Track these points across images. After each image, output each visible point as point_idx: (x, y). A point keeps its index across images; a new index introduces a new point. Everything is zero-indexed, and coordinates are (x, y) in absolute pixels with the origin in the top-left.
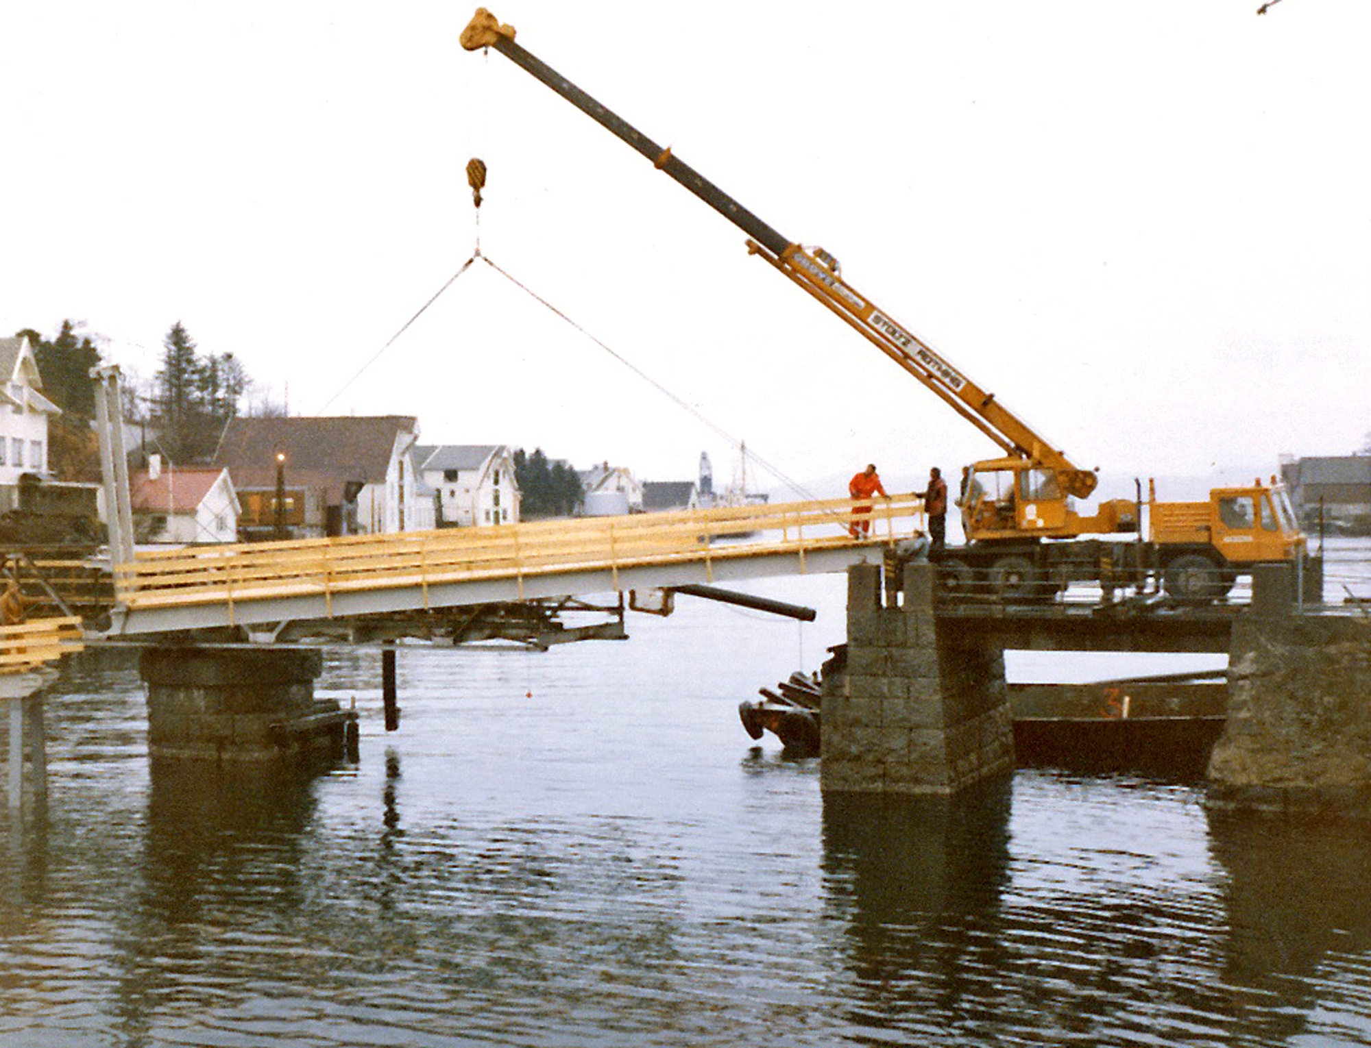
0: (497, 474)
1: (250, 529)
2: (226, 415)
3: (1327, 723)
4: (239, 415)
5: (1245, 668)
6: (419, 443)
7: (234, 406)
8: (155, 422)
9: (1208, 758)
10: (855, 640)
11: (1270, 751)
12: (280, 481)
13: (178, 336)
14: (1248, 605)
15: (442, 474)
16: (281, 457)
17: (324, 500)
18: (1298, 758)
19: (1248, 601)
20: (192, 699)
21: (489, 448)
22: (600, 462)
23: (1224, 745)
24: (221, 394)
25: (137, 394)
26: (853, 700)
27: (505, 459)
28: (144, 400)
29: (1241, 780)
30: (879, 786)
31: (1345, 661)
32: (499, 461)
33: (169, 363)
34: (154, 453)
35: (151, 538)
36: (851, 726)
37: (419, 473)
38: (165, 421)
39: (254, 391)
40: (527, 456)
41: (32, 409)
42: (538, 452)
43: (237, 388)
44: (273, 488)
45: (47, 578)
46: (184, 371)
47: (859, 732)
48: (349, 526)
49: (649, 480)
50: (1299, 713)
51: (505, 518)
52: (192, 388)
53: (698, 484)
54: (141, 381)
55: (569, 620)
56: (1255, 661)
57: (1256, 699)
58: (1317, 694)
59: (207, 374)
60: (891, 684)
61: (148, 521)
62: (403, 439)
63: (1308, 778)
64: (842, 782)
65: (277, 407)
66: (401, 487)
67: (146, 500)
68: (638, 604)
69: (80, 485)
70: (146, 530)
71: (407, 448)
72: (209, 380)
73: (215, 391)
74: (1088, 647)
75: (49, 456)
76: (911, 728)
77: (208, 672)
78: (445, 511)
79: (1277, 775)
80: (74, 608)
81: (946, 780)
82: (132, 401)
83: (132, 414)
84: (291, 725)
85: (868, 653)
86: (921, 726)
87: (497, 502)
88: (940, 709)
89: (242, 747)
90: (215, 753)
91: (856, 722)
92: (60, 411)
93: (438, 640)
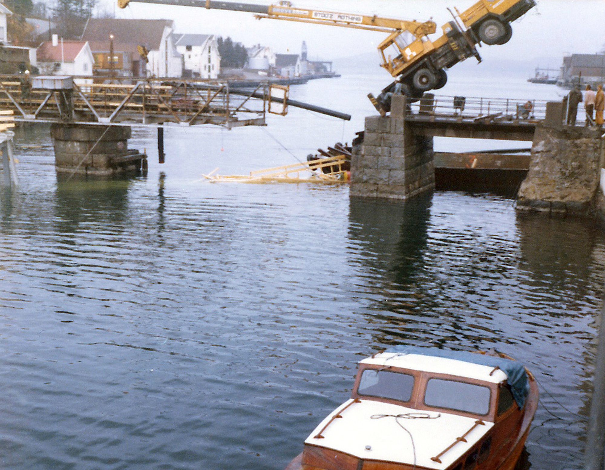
0: (210, 48)
1: (99, 70)
2: (88, 16)
3: (572, 174)
4: (93, 17)
5: (540, 148)
6: (174, 32)
7: (90, 13)
8: (55, 19)
9: (519, 187)
10: (368, 129)
11: (546, 185)
12: (112, 48)
14: (543, 120)
15: (185, 47)
17: (132, 57)
18: (558, 188)
19: (544, 118)
20: (73, 146)
21: (207, 36)
22: (256, 44)
23: (527, 181)
24: (84, 7)
25: (47, 6)
26: (365, 156)
27: (213, 41)
28: (50, 9)
29: (532, 197)
30: (375, 194)
31: (584, 147)
32: (211, 42)
34: (56, 34)
35: (54, 73)
36: (364, 168)
37: (174, 47)
38: (60, 19)
40: (224, 41)
42: (228, 39)
43: (92, 5)
44: (109, 52)
45: (8, 90)
47: (366, 170)
48: (143, 71)
49: (279, 53)
50: (561, 169)
51: (213, 69)
52: (72, 4)
53: (301, 55)
55: (241, 116)
56: (544, 145)
57: (543, 162)
58: (570, 161)
60: (382, 150)
61: (52, 65)
62: (167, 31)
63: (562, 198)
64: (358, 193)
65: (110, 14)
66: (166, 53)
67: (51, 55)
68: (272, 110)
69: (22, 48)
70: (52, 69)
71: (169, 35)
73: (82, 5)
74: (471, 136)
75: (7, 34)
76: (390, 170)
77: (80, 135)
78: (186, 64)
79: (548, 196)
80: (21, 104)
81: (404, 193)
82: (44, 9)
83: (44, 15)
84: (118, 159)
85: (373, 136)
86: (394, 169)
87: (209, 62)
88: (403, 161)
89: (96, 169)
90: (85, 171)
91: (366, 166)
92: (12, 13)
93: (182, 124)
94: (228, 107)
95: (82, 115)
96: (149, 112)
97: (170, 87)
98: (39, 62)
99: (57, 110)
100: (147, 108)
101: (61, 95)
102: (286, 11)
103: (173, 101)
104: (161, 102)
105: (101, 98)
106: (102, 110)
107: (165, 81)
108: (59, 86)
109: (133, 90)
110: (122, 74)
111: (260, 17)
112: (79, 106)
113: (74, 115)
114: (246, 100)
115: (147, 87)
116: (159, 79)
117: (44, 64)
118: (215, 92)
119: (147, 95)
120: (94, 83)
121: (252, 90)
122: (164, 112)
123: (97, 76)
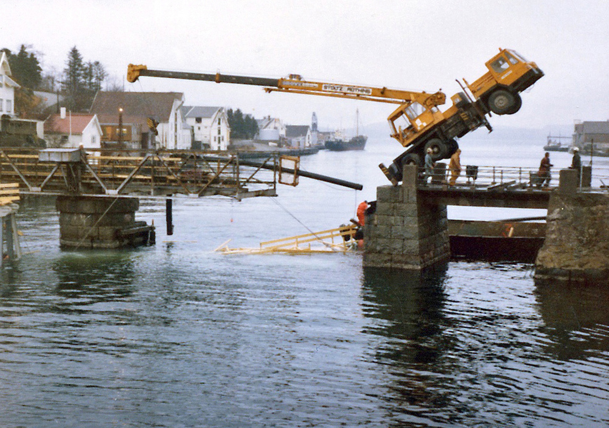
0: (219, 119)
1: (107, 142)
2: (97, 89)
3: (589, 242)
4: (102, 90)
5: (555, 215)
6: (184, 105)
7: (99, 86)
8: (63, 92)
9: (536, 256)
10: (380, 199)
11: (564, 252)
12: (121, 121)
13: (75, 53)
14: (556, 188)
15: (195, 119)
16: (121, 110)
17: (141, 129)
18: (576, 256)
19: (558, 186)
20: (79, 218)
21: (217, 108)
22: (267, 115)
23: (544, 249)
24: (93, 80)
25: (55, 79)
26: (378, 226)
27: (223, 113)
28: (59, 82)
29: (551, 266)
30: (388, 265)
31: (600, 214)
32: (221, 114)
33: (70, 65)
34: (63, 107)
35: (61, 145)
36: (377, 237)
37: (184, 119)
38: (68, 91)
39: (109, 79)
40: (233, 112)
41: (7, 85)
42: (238, 111)
43: (101, 78)
44: (118, 124)
45: (13, 163)
46: (77, 69)
47: (380, 241)
48: (152, 142)
49: (289, 125)
50: (578, 237)
51: (223, 140)
52: (81, 77)
53: (311, 126)
54: (57, 73)
55: (251, 187)
56: (559, 213)
57: (559, 230)
58: (586, 228)
59: (88, 71)
60: (395, 220)
61: (60, 137)
62: (177, 103)
63: (581, 266)
64: (372, 263)
65: (119, 87)
66: (176, 125)
67: (59, 128)
68: (282, 181)
69: (29, 120)
70: (59, 142)
71: (179, 107)
72: (89, 74)
73: (91, 79)
74: (485, 204)
75: (15, 107)
76: (404, 239)
77: (87, 207)
78: (195, 136)
79: (567, 263)
80: (26, 177)
81: (419, 263)
82: (53, 83)
83: (53, 88)
84: (124, 232)
85: (386, 205)
86: (408, 239)
87: (219, 133)
88: (417, 231)
89: (102, 241)
90: (91, 244)
91: (379, 236)
92: (20, 87)
93: (191, 195)
94: (238, 178)
95: (89, 187)
96: (157, 184)
97: (180, 159)
98: (46, 135)
99: (64, 182)
100: (156, 179)
101: (68, 168)
102: (296, 84)
103: (182, 173)
104: (170, 174)
105: (108, 170)
106: (110, 182)
107: (175, 153)
108: (66, 159)
109: (141, 162)
110: (131, 146)
111: (270, 91)
112: (86, 179)
113: (81, 188)
114: (257, 171)
115: (156, 159)
116: (169, 151)
117: (51, 137)
118: (225, 164)
119: (155, 167)
120: (101, 155)
121: (262, 161)
122: (173, 184)
123: (105, 149)
